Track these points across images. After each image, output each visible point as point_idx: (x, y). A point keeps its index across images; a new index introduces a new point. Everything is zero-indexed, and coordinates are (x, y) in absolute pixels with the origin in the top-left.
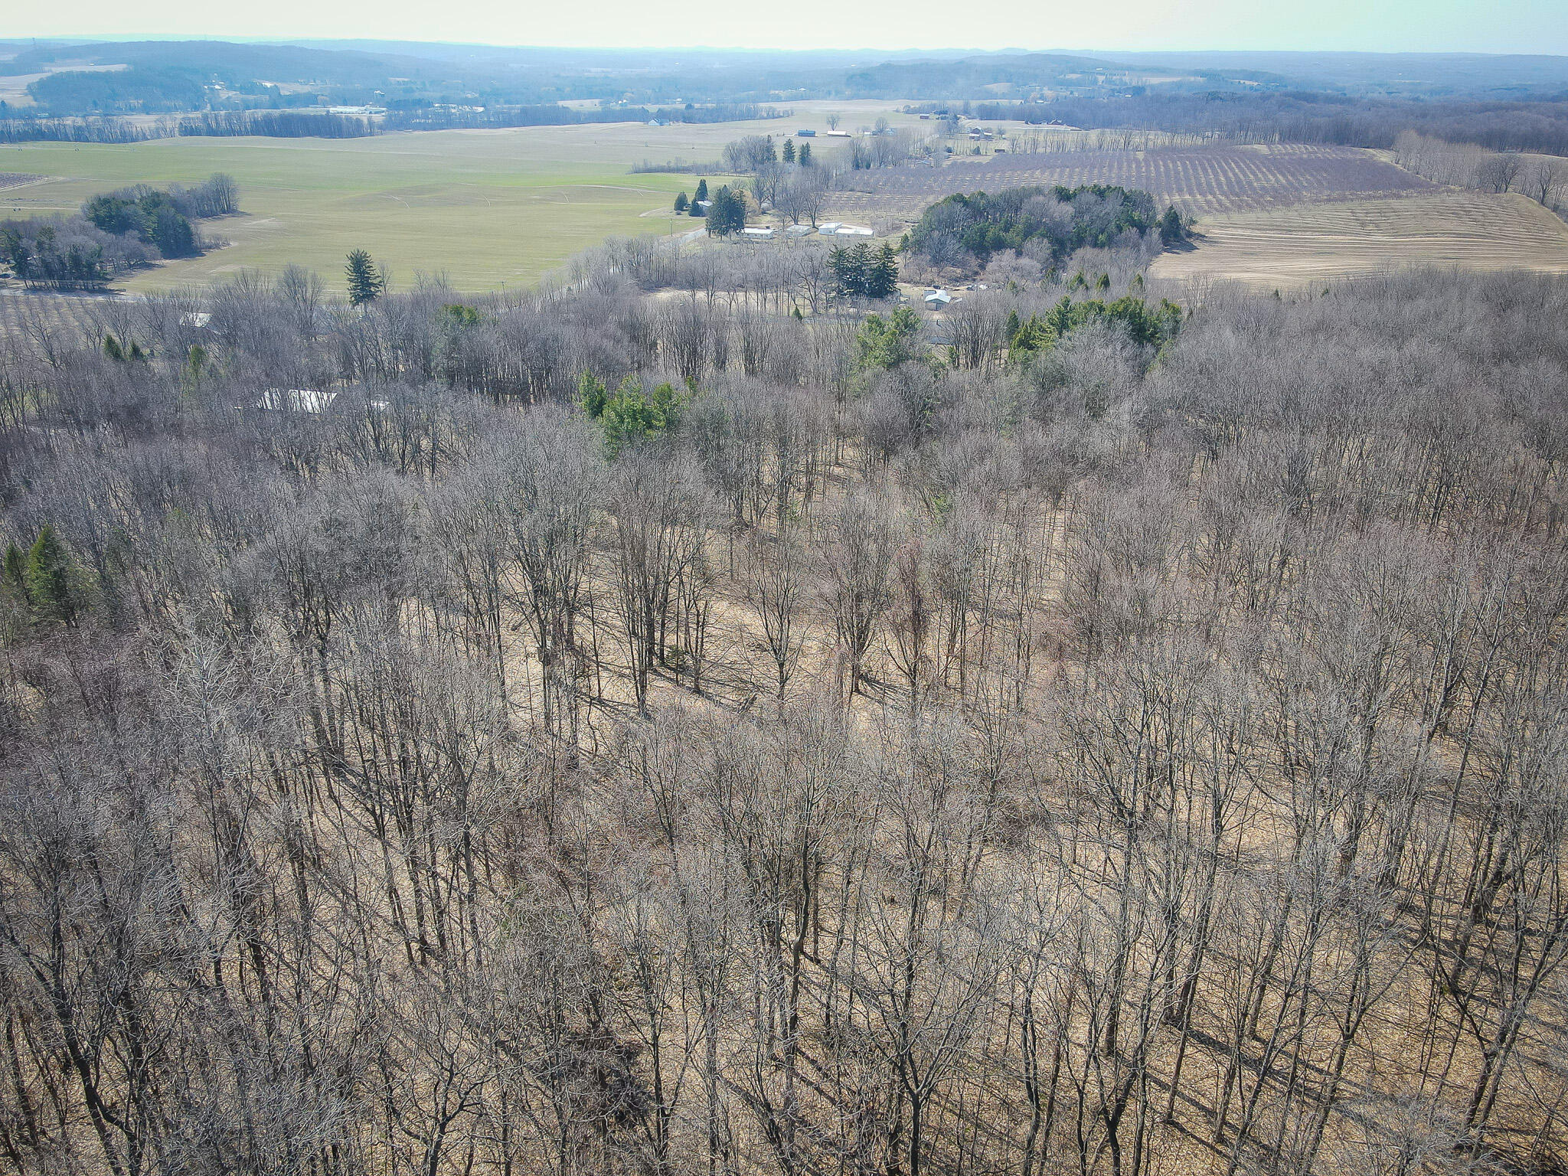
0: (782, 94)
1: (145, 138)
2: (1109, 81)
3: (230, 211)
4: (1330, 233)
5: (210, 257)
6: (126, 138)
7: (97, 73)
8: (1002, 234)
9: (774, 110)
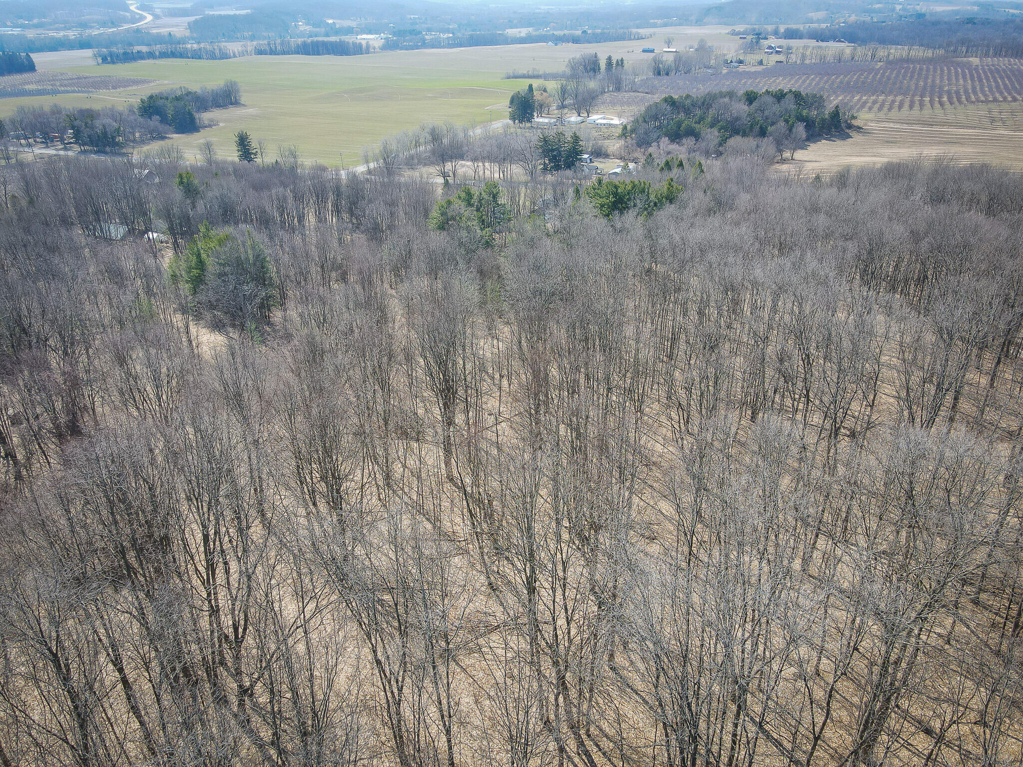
0: (659, 22)
1: (235, 56)
2: (904, 9)
3: (236, 103)
4: (963, 127)
5: (203, 132)
6: (224, 56)
7: (230, 15)
8: (694, 125)
9: (639, 34)
